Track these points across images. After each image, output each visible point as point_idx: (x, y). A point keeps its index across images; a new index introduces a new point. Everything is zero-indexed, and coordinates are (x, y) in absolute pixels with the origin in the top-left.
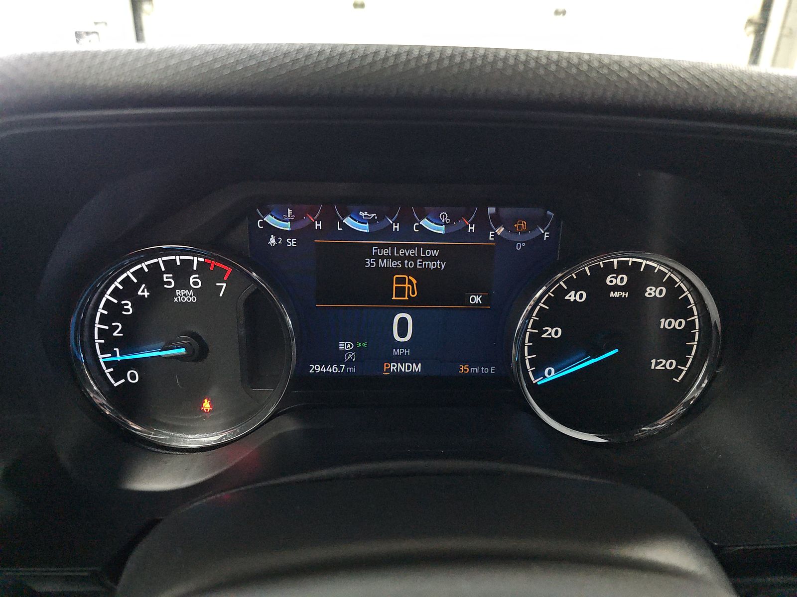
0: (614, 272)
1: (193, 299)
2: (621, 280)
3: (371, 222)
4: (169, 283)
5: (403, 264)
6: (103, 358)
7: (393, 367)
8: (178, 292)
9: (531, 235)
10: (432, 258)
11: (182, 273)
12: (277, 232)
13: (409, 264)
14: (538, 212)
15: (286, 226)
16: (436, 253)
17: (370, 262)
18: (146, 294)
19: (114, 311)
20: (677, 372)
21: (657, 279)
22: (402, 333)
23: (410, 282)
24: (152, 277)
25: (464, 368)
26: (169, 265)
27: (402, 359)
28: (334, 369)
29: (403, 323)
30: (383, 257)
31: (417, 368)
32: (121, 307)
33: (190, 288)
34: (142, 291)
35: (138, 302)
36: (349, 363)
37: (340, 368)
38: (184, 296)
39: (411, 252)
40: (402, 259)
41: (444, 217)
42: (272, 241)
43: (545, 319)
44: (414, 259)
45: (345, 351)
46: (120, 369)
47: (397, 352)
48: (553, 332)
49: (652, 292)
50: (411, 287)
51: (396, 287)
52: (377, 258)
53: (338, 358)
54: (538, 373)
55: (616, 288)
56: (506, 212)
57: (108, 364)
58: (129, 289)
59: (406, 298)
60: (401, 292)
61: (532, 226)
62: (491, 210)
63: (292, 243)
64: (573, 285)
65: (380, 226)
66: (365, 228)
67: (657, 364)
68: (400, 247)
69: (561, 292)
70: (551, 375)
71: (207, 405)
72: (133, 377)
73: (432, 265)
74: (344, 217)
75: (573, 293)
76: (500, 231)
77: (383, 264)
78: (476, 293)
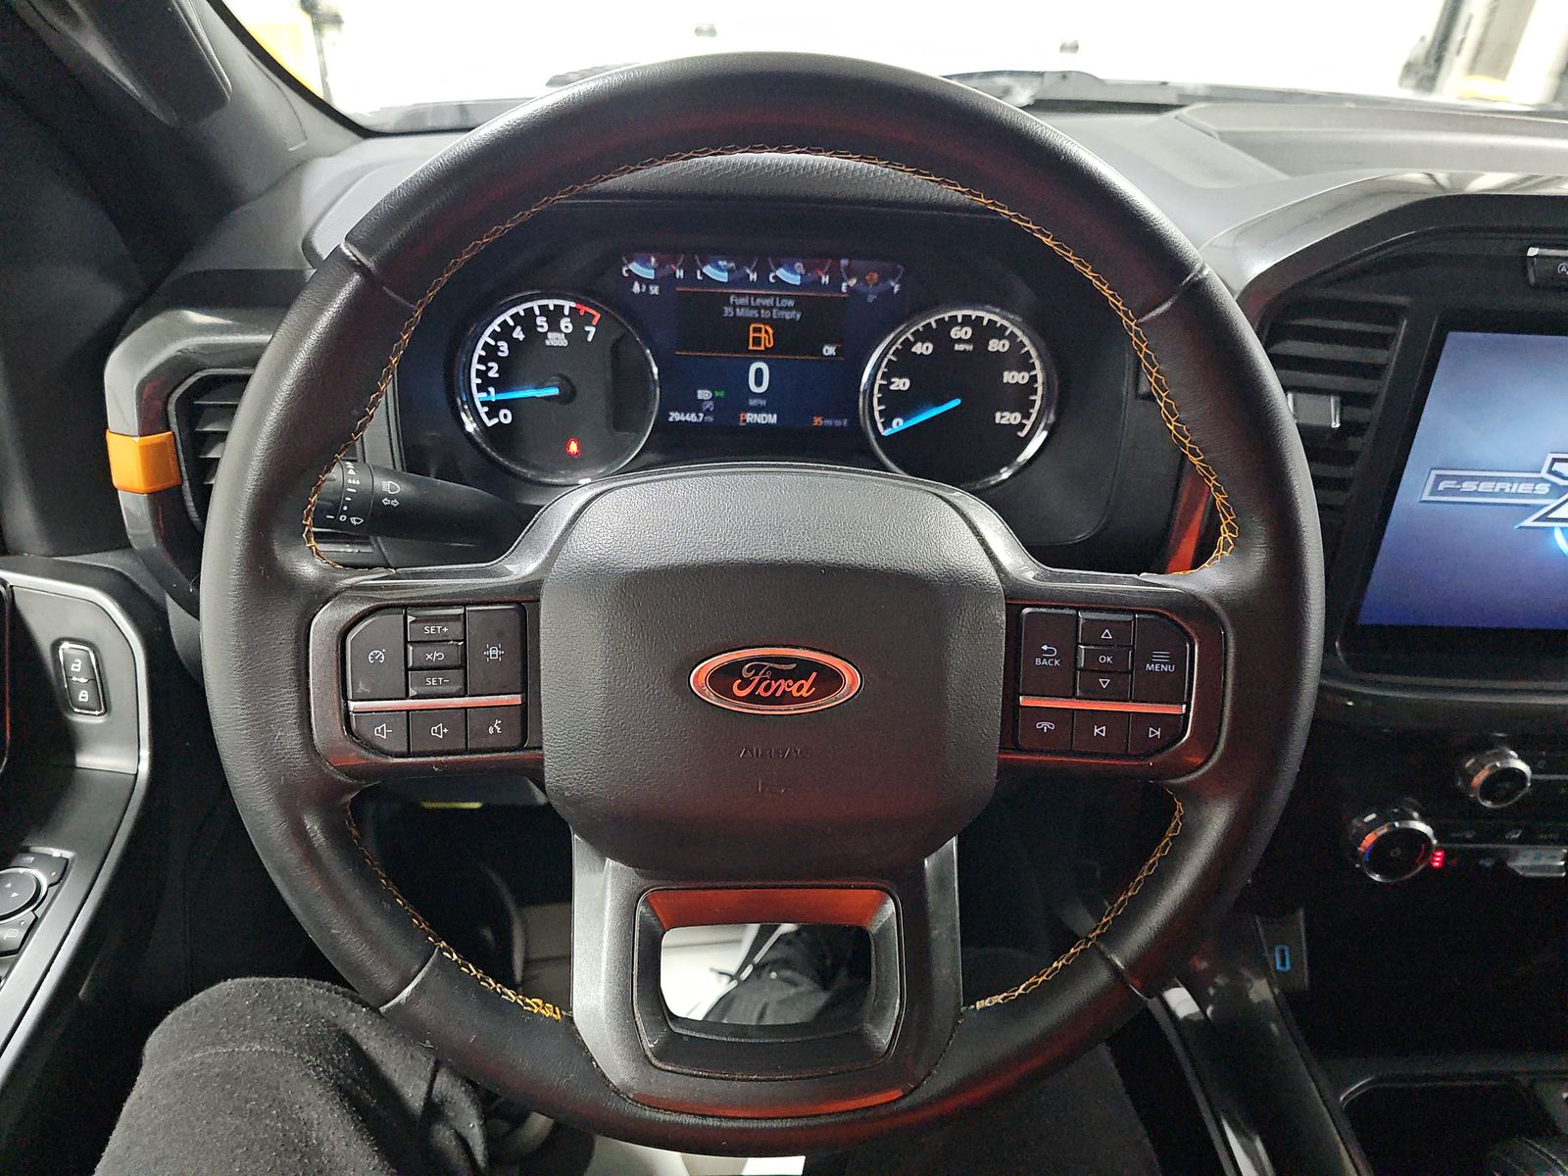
0: (958, 324)
1: (564, 343)
2: (966, 332)
3: (730, 271)
4: (542, 326)
5: (759, 313)
6: (478, 397)
7: (751, 418)
8: (550, 335)
9: (881, 287)
10: (787, 308)
11: (554, 317)
12: (641, 280)
13: (765, 314)
14: (887, 265)
15: (650, 274)
16: (791, 303)
17: (728, 311)
18: (521, 337)
19: (491, 352)
20: (1022, 426)
21: (999, 332)
22: (759, 383)
23: (766, 331)
24: (527, 321)
25: (818, 421)
26: (544, 309)
27: (758, 410)
28: (692, 417)
29: (759, 373)
30: (740, 306)
31: (772, 419)
32: (497, 348)
33: (561, 331)
34: (518, 334)
35: (513, 344)
36: (707, 412)
37: (698, 417)
38: (556, 340)
39: (768, 302)
40: (759, 308)
41: (799, 266)
42: (636, 288)
43: (893, 370)
44: (770, 308)
45: (703, 400)
46: (494, 408)
47: (753, 402)
48: (901, 384)
49: (995, 345)
50: (767, 336)
51: (754, 338)
52: (735, 306)
53: (696, 406)
54: (887, 424)
55: (960, 341)
56: (859, 264)
57: (484, 404)
58: (505, 332)
59: (762, 348)
60: (757, 342)
61: (883, 278)
62: (844, 262)
63: (655, 290)
64: (920, 337)
65: (738, 275)
66: (723, 277)
67: (1002, 417)
68: (756, 296)
69: (908, 344)
70: (899, 425)
71: (573, 447)
72: (505, 416)
73: (788, 315)
74: (704, 265)
75: (919, 344)
76: (853, 282)
77: (740, 313)
78: (831, 343)
